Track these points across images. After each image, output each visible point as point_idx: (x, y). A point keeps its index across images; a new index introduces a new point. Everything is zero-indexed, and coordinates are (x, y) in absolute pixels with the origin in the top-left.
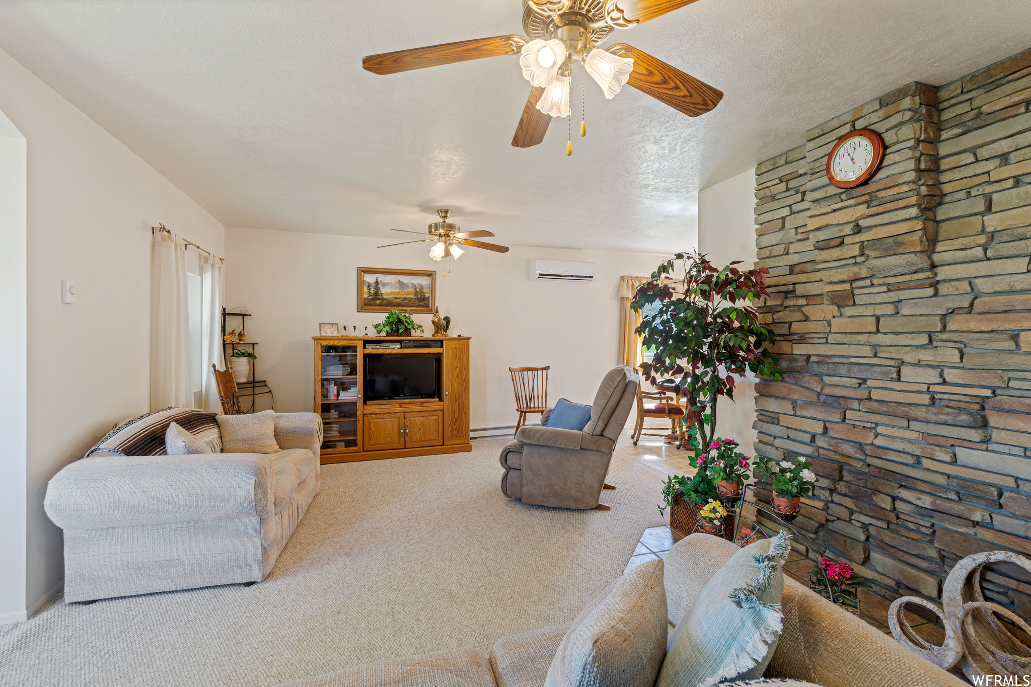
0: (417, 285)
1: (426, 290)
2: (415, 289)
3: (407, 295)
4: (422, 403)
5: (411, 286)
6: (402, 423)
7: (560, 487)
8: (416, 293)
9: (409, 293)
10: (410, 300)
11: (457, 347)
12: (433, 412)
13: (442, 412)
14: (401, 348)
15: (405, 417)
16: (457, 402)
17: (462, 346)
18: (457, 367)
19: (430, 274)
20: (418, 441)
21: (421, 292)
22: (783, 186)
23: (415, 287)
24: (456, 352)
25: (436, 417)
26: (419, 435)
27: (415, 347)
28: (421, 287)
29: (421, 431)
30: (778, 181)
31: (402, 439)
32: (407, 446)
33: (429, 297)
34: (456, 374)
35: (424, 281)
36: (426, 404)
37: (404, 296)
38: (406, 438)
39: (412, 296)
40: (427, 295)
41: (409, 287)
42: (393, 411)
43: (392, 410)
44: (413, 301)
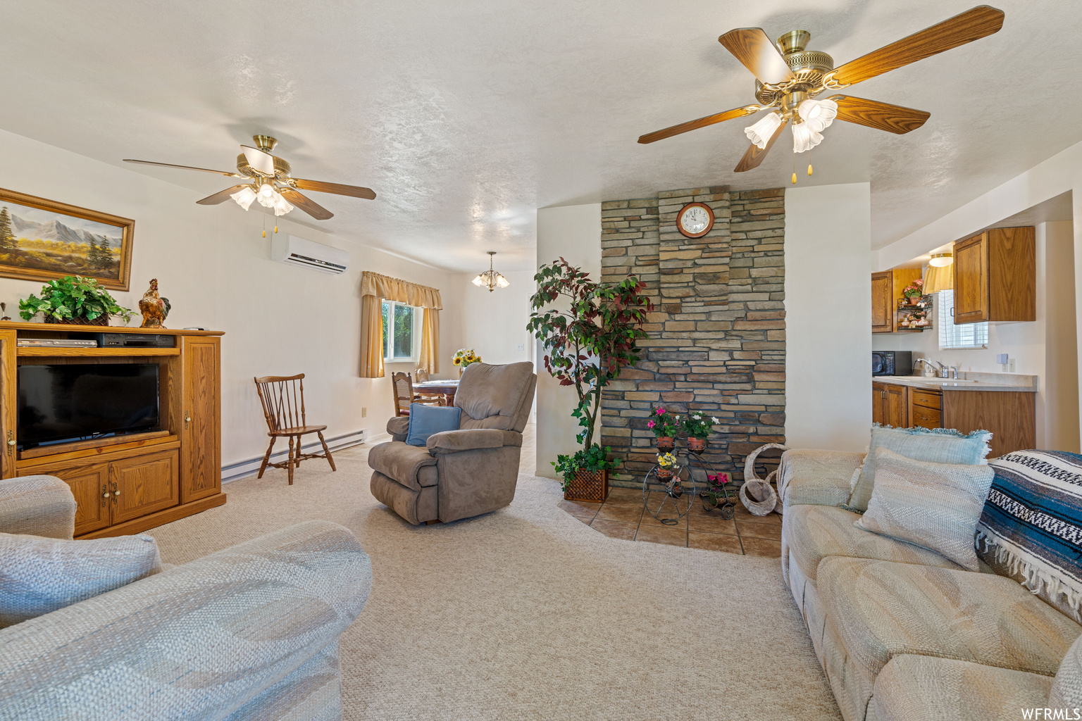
0: (96, 238)
1: (115, 250)
2: (93, 245)
3: (73, 251)
4: (140, 442)
5: (83, 237)
6: (104, 481)
8: (93, 251)
9: (79, 250)
10: (80, 263)
11: (203, 346)
12: (163, 454)
13: (177, 451)
14: (99, 346)
15: (110, 470)
16: (204, 431)
17: (209, 345)
18: (203, 378)
19: (125, 224)
20: (137, 508)
21: (104, 252)
22: (626, 224)
23: (92, 240)
24: (202, 354)
25: (167, 461)
26: (137, 498)
27: (129, 345)
28: (105, 243)
29: (141, 489)
30: (622, 219)
31: (105, 510)
32: (116, 520)
33: (119, 263)
34: (201, 388)
35: (112, 235)
36: (147, 443)
37: (67, 254)
38: (113, 506)
39: (84, 256)
40: (116, 259)
41: (81, 240)
42: (87, 463)
43: (86, 461)
44: (86, 266)
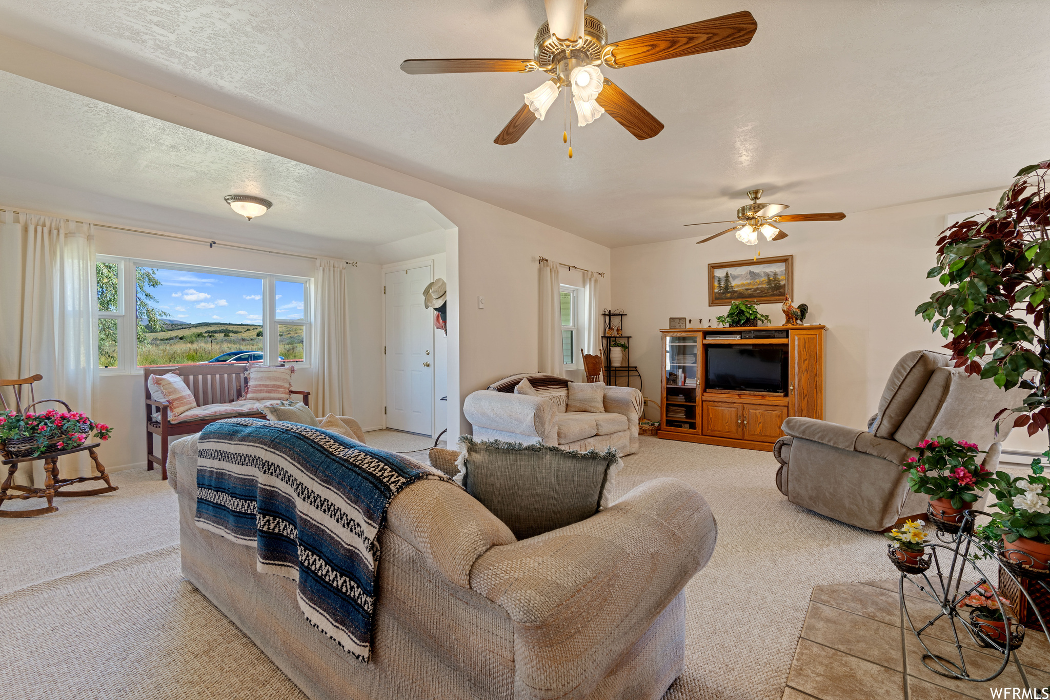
0: (770, 273)
1: (780, 277)
2: (769, 278)
3: (759, 285)
4: (763, 396)
5: (763, 275)
6: (740, 413)
7: (830, 493)
8: (769, 281)
9: (761, 283)
10: (762, 290)
11: (806, 337)
12: (775, 407)
13: (786, 408)
14: (741, 338)
15: (743, 409)
16: (806, 399)
17: (812, 336)
18: (806, 360)
19: (786, 260)
20: (758, 435)
21: (775, 280)
23: (768, 275)
24: (805, 343)
25: (779, 413)
26: (758, 429)
27: (756, 337)
28: (775, 275)
29: (761, 425)
31: (740, 429)
32: (746, 438)
33: (785, 285)
34: (804, 367)
35: (779, 268)
36: (767, 398)
37: (755, 287)
38: (744, 429)
39: (764, 286)
40: (782, 283)
41: (762, 277)
42: (730, 401)
43: (730, 400)
44: (766, 291)
